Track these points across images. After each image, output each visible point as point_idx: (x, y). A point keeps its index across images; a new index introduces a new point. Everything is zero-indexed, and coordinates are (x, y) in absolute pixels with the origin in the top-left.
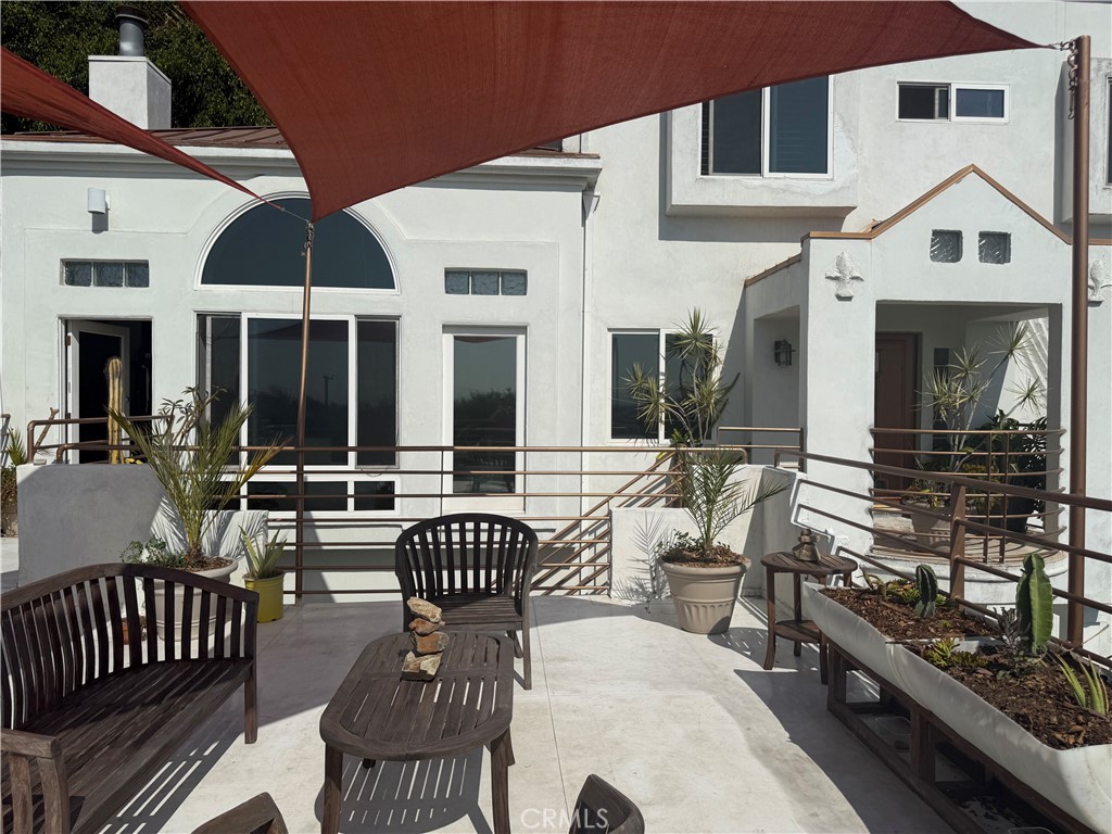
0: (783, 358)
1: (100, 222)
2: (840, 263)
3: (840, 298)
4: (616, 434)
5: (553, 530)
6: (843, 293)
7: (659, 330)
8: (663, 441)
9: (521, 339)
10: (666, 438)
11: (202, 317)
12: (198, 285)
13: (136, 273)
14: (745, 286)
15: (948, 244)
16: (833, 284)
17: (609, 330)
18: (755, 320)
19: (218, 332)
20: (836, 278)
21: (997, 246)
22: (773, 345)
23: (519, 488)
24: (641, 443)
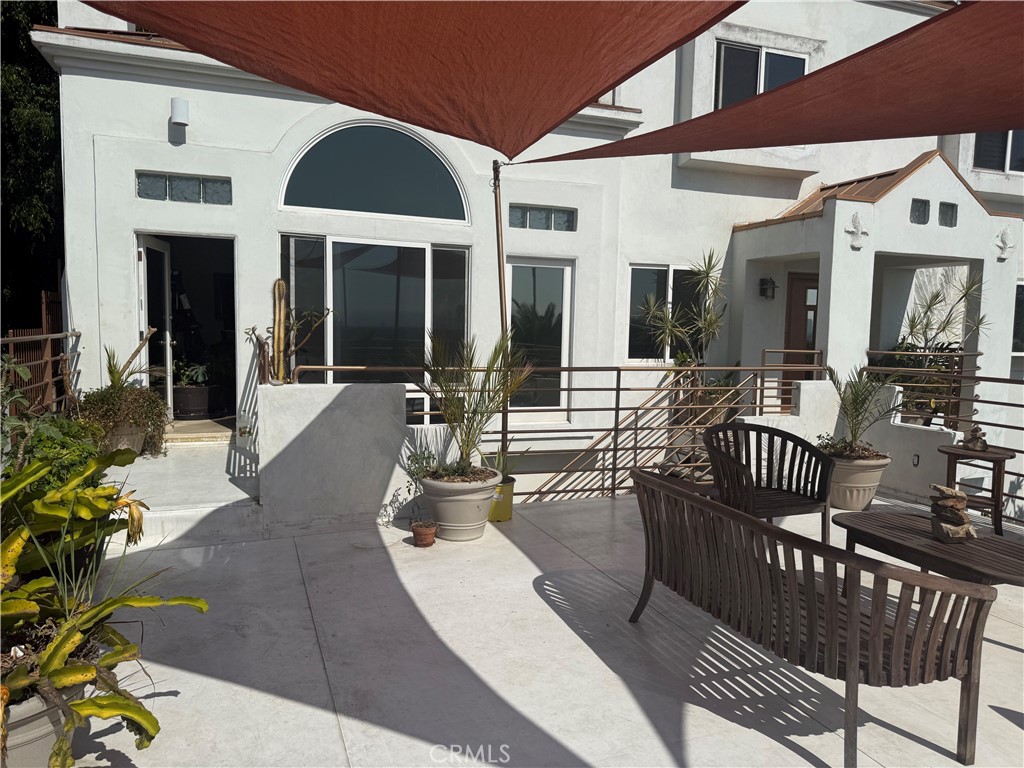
0: (769, 293)
1: (177, 133)
2: (855, 220)
3: (854, 248)
4: (632, 355)
5: (591, 438)
6: (856, 245)
7: (668, 266)
8: (669, 362)
9: (568, 270)
10: (671, 357)
11: (285, 239)
12: (281, 206)
13: (216, 189)
14: (733, 232)
15: (920, 210)
16: (849, 236)
17: (631, 264)
18: (749, 262)
19: (303, 255)
20: (851, 233)
21: (949, 213)
22: (758, 282)
23: (564, 404)
24: (651, 362)
